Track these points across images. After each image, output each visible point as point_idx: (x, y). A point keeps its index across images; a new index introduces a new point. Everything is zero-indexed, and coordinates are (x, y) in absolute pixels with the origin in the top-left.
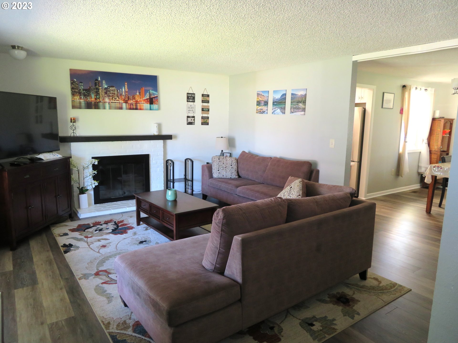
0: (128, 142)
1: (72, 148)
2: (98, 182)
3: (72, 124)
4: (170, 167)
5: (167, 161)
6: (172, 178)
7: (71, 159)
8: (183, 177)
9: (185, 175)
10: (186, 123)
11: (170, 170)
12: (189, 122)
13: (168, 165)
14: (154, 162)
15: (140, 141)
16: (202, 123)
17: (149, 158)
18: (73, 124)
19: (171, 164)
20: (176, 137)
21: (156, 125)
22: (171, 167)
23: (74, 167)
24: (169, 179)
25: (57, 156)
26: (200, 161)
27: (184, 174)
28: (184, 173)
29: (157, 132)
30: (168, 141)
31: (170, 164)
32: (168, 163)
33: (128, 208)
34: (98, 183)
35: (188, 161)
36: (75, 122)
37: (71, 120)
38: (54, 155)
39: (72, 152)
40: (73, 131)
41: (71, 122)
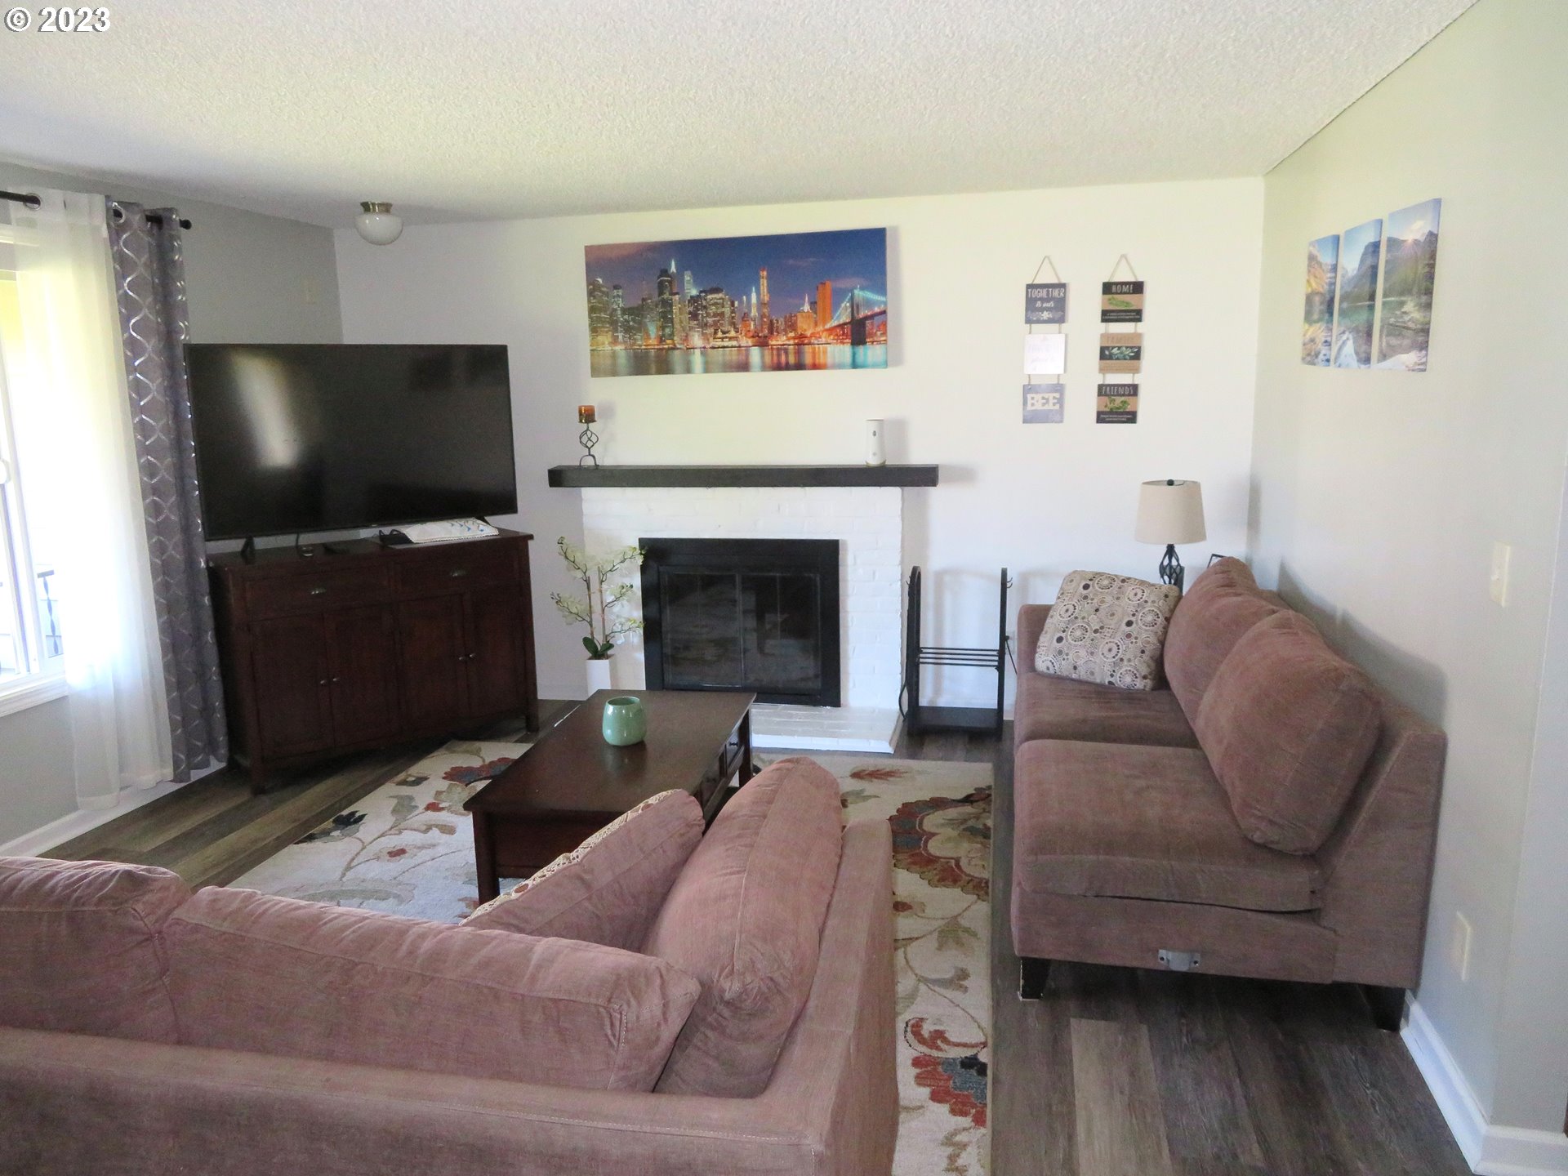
3: (584, 427)
10: (1018, 415)
12: (1035, 412)
14: (861, 570)
16: (1099, 414)
17: (838, 554)
18: (588, 428)
21: (871, 427)
23: (576, 567)
25: (480, 532)
29: (875, 454)
36: (594, 421)
37: (581, 414)
38: (469, 529)
39: (585, 520)
40: (589, 449)
41: (581, 421)
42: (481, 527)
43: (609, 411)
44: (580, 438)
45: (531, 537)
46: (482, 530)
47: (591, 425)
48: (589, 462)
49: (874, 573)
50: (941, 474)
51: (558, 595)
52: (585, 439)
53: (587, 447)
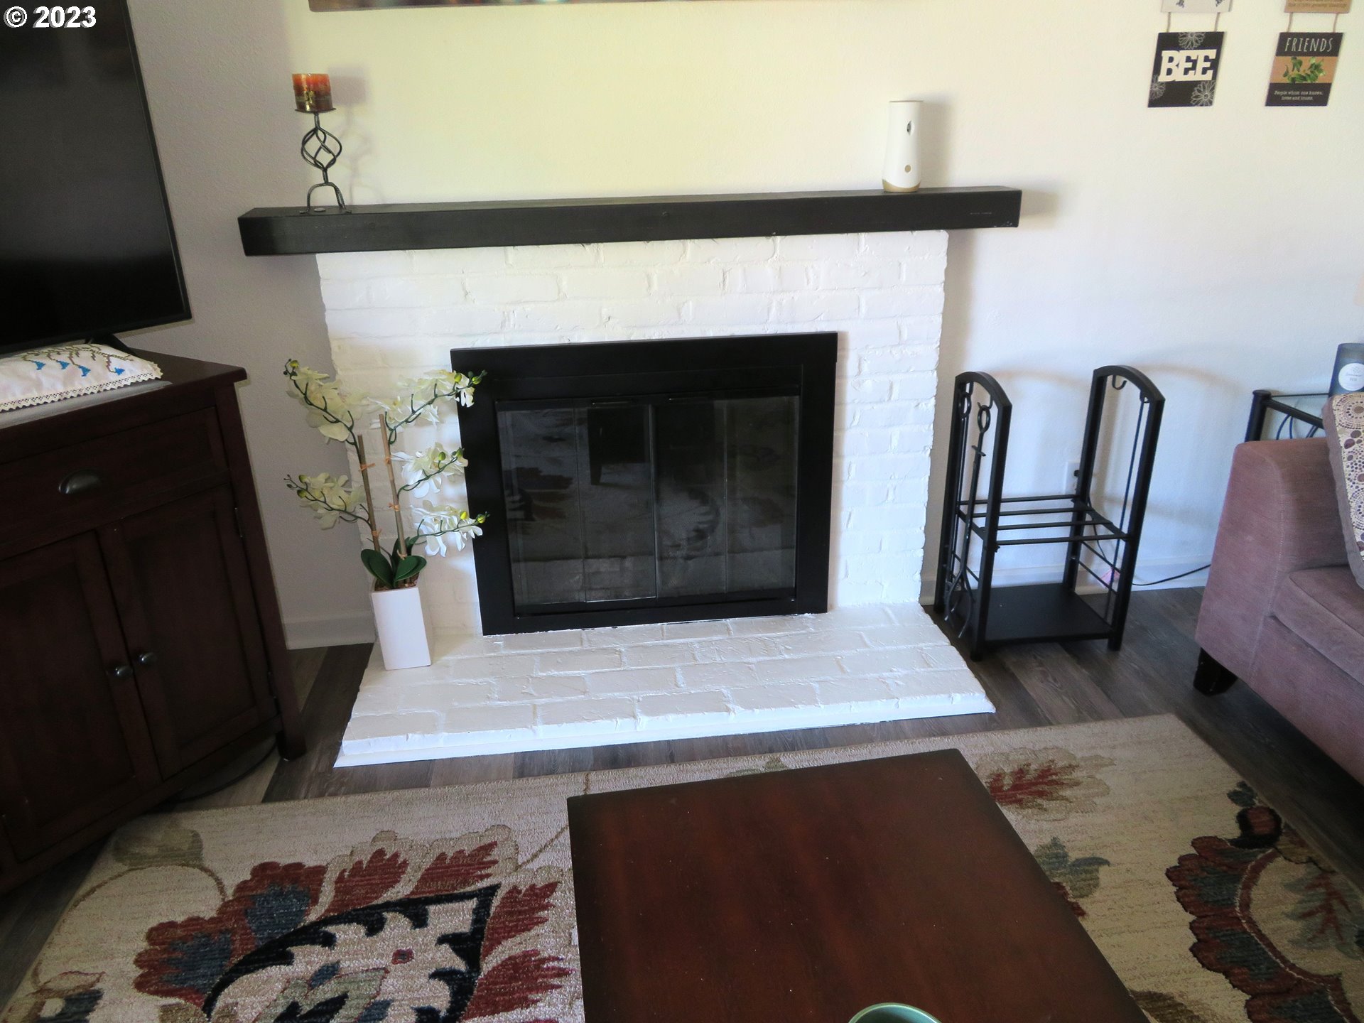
0: (691, 245)
1: (330, 293)
2: (481, 520)
3: (308, 121)
4: (978, 432)
5: (964, 382)
6: (984, 491)
7: (241, 390)
8: (1064, 483)
9: (1085, 473)
10: (1143, 90)
11: (979, 455)
12: (1172, 86)
13: (969, 409)
14: (868, 384)
15: (779, 238)
16: (1273, 87)
17: (835, 360)
18: (317, 123)
19: (988, 415)
20: (1049, 203)
21: (904, 114)
22: (983, 429)
23: (331, 419)
24: (965, 495)
25: (114, 377)
26: (1209, 378)
27: (1078, 468)
28: (1076, 459)
29: (908, 169)
30: (990, 240)
31: (980, 414)
32: (968, 396)
33: (644, 720)
34: (479, 525)
35: (1118, 385)
36: (329, 108)
37: (298, 90)
38: (85, 371)
39: (330, 319)
40: (325, 170)
41: (301, 108)
42: (116, 363)
43: (357, 91)
44: (304, 142)
45: (241, 374)
46: (119, 371)
47: (323, 117)
48: (325, 198)
49: (891, 388)
50: (1025, 204)
51: (300, 478)
52: (313, 145)
53: (317, 164)
